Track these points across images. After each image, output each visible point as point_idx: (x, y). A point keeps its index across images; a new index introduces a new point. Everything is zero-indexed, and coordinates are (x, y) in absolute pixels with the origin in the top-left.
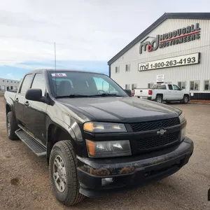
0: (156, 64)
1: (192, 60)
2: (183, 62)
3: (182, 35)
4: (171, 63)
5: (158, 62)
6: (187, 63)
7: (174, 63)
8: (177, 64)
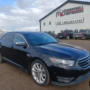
0: (64, 22)
1: (81, 21)
2: (77, 21)
3: (76, 10)
4: (71, 21)
5: (65, 21)
6: (78, 22)
7: (73, 21)
8: (74, 22)
